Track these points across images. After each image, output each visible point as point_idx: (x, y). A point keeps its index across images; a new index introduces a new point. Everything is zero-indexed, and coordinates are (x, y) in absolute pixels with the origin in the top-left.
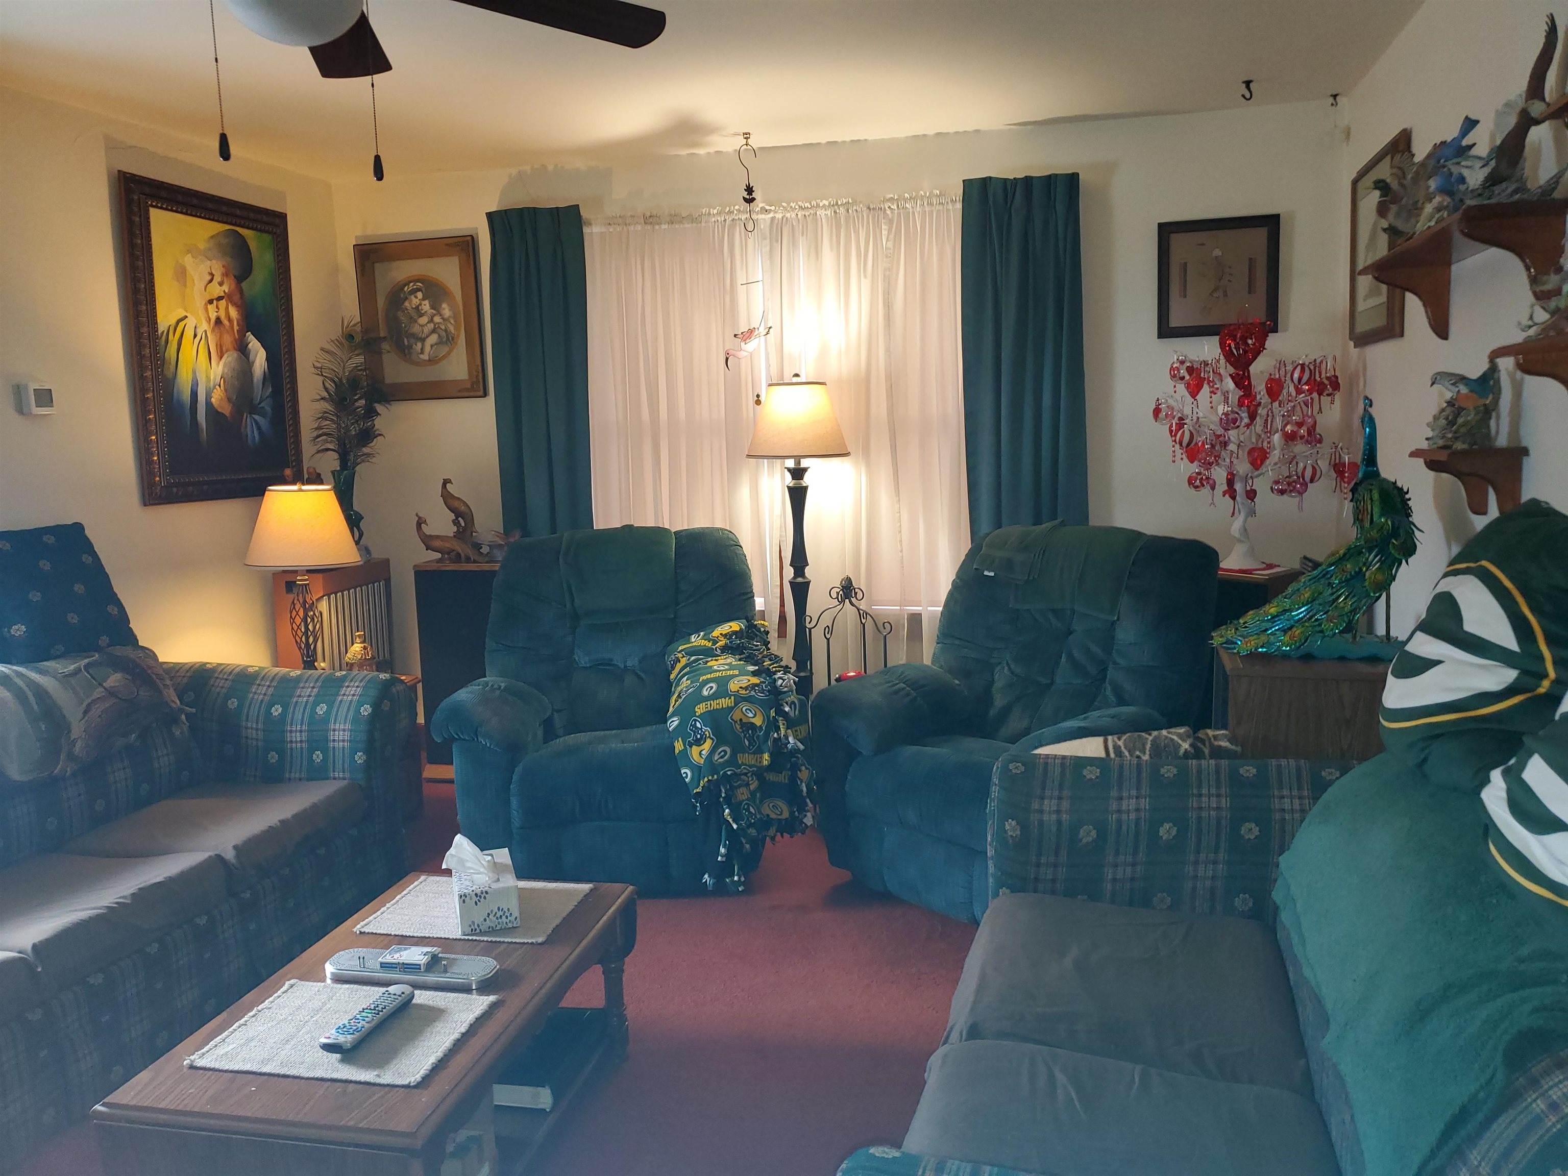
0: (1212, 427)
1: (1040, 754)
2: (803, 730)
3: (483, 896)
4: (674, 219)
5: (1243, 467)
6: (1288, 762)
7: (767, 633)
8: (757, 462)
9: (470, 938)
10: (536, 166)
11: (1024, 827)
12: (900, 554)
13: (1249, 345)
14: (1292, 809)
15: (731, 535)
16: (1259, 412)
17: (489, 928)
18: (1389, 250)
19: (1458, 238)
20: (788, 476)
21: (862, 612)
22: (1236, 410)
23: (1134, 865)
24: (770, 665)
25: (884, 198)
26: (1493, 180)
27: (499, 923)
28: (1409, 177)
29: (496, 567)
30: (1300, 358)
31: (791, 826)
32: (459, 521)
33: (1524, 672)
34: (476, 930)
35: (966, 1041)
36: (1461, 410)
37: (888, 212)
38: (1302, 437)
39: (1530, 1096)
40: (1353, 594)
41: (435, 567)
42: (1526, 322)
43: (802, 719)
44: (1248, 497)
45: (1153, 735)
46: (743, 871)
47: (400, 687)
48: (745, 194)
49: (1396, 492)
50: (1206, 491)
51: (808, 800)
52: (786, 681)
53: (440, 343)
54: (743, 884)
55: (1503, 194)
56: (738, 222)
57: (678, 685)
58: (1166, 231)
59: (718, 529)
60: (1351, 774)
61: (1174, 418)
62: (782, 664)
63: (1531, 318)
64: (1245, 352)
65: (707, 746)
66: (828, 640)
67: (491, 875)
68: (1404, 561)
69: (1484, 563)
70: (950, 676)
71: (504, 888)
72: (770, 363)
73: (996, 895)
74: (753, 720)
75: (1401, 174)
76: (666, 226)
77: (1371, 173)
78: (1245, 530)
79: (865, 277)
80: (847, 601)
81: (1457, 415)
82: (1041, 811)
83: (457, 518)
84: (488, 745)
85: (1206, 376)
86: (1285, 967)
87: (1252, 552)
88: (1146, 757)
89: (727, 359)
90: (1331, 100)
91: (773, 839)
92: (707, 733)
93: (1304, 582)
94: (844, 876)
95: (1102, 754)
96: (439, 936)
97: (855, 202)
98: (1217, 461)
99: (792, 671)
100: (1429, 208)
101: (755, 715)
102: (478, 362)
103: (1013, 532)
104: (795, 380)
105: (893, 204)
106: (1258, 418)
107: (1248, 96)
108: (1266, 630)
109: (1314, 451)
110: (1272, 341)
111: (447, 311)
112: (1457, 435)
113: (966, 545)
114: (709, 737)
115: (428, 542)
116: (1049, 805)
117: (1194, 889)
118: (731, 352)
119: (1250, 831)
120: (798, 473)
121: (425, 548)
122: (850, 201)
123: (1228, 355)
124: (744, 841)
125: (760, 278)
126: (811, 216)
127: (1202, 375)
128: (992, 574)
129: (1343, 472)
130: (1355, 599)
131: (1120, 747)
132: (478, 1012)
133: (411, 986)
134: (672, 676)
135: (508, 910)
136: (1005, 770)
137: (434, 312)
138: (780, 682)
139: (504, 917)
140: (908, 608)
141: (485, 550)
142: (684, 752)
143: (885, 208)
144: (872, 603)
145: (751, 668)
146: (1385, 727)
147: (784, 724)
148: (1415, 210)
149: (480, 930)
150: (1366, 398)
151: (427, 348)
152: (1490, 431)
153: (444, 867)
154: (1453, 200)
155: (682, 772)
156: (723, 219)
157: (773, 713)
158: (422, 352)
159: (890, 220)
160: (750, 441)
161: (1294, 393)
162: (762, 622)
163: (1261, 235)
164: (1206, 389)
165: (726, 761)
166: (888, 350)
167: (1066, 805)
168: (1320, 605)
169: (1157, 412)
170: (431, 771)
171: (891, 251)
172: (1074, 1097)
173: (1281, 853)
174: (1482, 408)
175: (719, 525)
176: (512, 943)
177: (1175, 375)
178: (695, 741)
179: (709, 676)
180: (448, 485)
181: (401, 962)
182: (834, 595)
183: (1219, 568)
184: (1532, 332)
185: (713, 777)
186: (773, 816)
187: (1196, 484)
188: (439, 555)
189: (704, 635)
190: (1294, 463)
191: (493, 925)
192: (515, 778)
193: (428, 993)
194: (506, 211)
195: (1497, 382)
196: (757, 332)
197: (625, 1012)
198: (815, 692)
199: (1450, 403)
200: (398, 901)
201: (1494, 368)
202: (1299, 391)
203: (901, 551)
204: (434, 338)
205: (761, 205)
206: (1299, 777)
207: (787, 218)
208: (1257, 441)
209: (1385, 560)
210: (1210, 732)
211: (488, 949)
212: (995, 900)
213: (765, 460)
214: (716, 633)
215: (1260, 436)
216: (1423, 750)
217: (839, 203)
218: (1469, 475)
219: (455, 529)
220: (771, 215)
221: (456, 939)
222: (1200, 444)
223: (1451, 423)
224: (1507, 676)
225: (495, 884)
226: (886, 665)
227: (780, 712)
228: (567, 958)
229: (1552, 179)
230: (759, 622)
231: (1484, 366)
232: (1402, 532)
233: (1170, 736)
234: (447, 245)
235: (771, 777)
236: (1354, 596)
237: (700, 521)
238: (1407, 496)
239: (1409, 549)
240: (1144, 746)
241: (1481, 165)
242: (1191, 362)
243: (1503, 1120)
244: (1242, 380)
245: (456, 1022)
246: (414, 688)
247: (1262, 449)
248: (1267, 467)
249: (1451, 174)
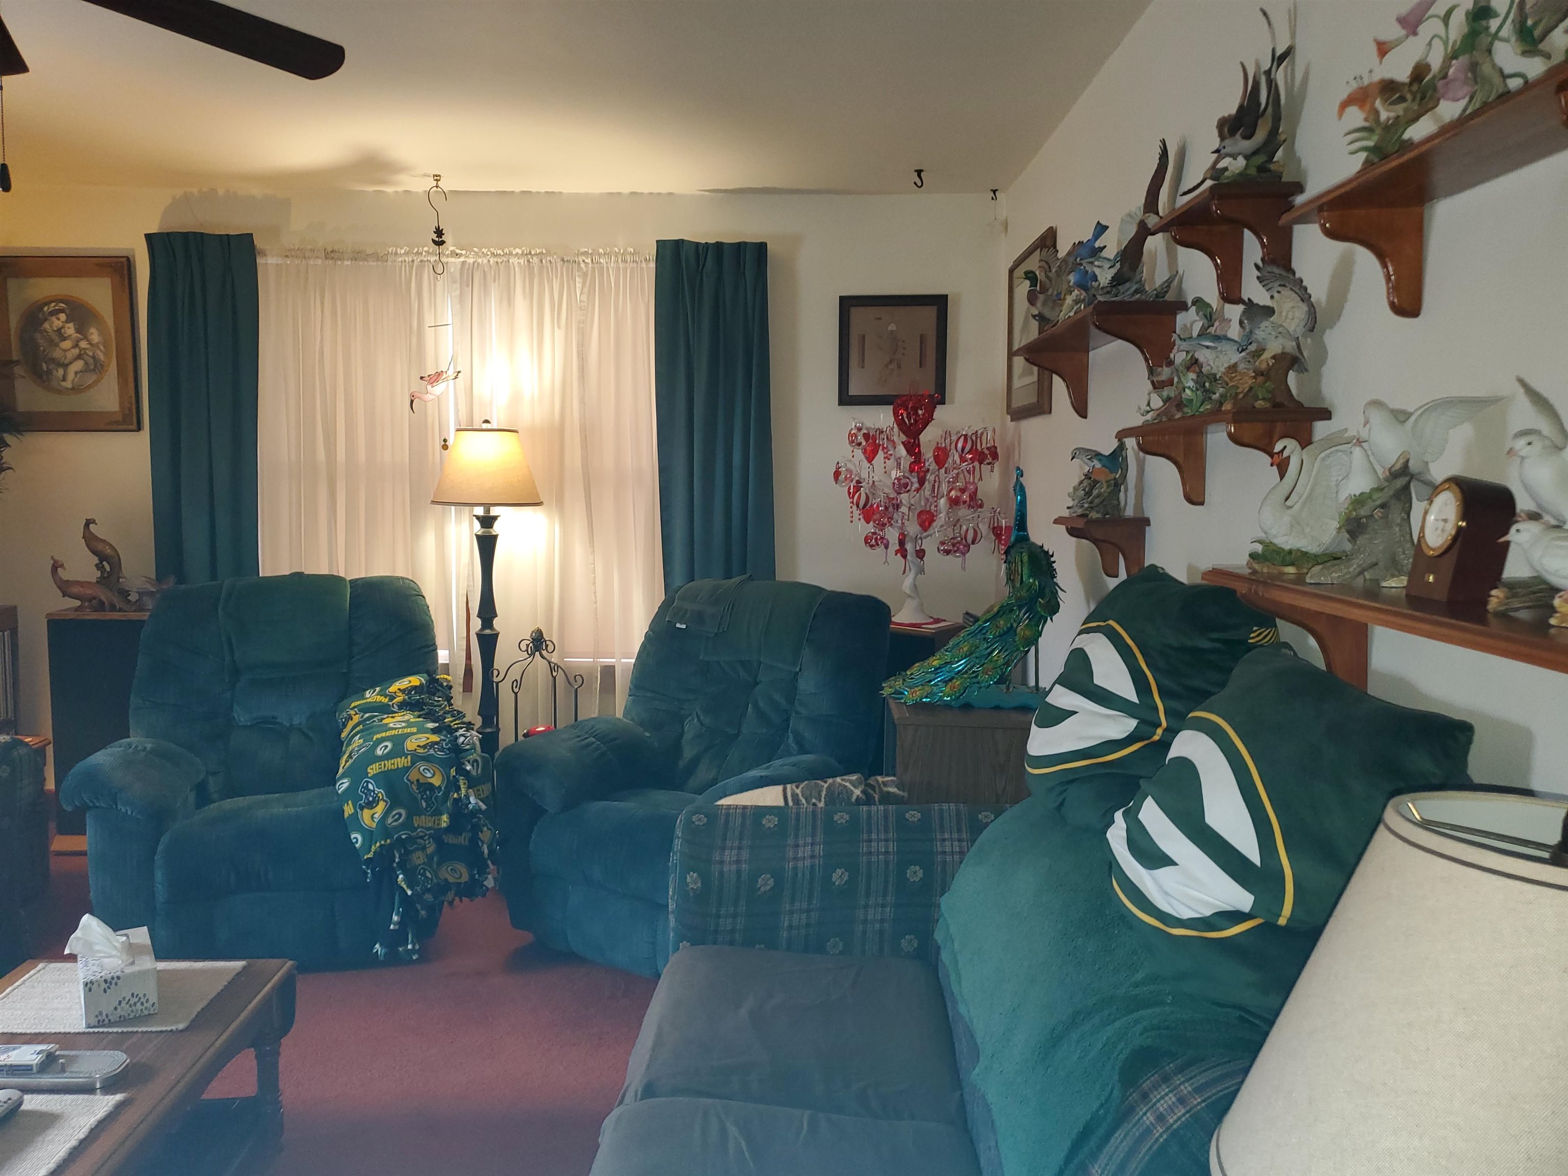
0: (886, 490)
1: (722, 805)
2: (486, 789)
3: (114, 982)
4: (358, 256)
5: (913, 528)
6: (949, 806)
7: (450, 688)
8: (443, 508)
9: (96, 1030)
10: (204, 190)
11: (705, 878)
12: (595, 606)
13: (919, 415)
14: (952, 851)
15: (412, 584)
16: (928, 478)
17: (120, 1017)
18: (1039, 334)
19: (1094, 331)
20: (477, 525)
21: (552, 665)
22: (906, 475)
23: (808, 911)
24: (452, 722)
25: (578, 251)
26: (1118, 280)
27: (132, 1011)
28: (1054, 270)
29: (145, 616)
30: (963, 429)
31: (471, 890)
32: (103, 566)
33: (1142, 722)
34: (104, 1020)
35: (641, 1100)
36: (1096, 482)
37: (583, 265)
38: (965, 502)
39: (1142, 1110)
40: (1005, 648)
41: (72, 615)
42: (1145, 408)
43: (486, 777)
44: (918, 557)
45: (828, 783)
46: (418, 938)
47: (23, 751)
48: (434, 236)
49: (1042, 555)
50: (880, 550)
51: (489, 862)
52: (470, 738)
53: (86, 370)
54: (417, 952)
55: (1127, 293)
56: (426, 263)
57: (349, 744)
58: (847, 304)
59: (398, 578)
60: (1006, 816)
61: (852, 481)
62: (465, 720)
63: (1149, 404)
64: (916, 421)
65: (380, 809)
66: (516, 694)
67: (124, 957)
68: (1049, 618)
69: (1111, 622)
70: (641, 729)
71: (139, 972)
72: (459, 407)
73: (677, 949)
74: (431, 781)
75: (1046, 265)
76: (349, 263)
77: (1023, 264)
78: (915, 587)
79: (559, 328)
80: (537, 653)
81: (1092, 488)
82: (722, 862)
83: (101, 562)
84: (129, 813)
85: (881, 443)
86: (945, 1002)
87: (921, 608)
88: (821, 805)
89: (412, 402)
90: (992, 194)
91: (451, 903)
92: (380, 795)
93: (963, 637)
94: (527, 937)
95: (781, 803)
96: (58, 1031)
97: (549, 253)
98: (889, 522)
99: (476, 728)
100: (1069, 300)
101: (434, 775)
102: (132, 393)
103: (704, 584)
104: (485, 426)
105: (588, 258)
106: (927, 483)
107: (919, 184)
108: (930, 681)
109: (976, 515)
110: (940, 413)
111: (95, 336)
112: (1091, 505)
113: (660, 597)
114: (383, 799)
115: (65, 588)
116: (729, 855)
117: (864, 932)
118: (416, 395)
119: (915, 873)
120: (487, 521)
121: (61, 595)
122: (544, 252)
123: (900, 423)
124: (419, 907)
125: (450, 322)
126: (504, 263)
127: (877, 442)
128: (684, 626)
129: (1001, 534)
130: (1006, 653)
131: (797, 795)
132: (101, 1113)
133: (19, 1090)
134: (343, 735)
135: (145, 995)
136: (689, 822)
137: (80, 336)
138: (462, 739)
139: (139, 1004)
140: (601, 660)
141: (133, 597)
142: (355, 816)
143: (579, 262)
144: (563, 655)
145: (431, 725)
146: (1030, 773)
147: (464, 784)
148: (1058, 300)
149: (109, 1020)
150: (1018, 468)
151: (71, 376)
152: (1119, 503)
153: (67, 952)
154: (1088, 295)
155: (352, 836)
156: (410, 260)
157: (453, 772)
158: (64, 379)
159: (584, 273)
160: (436, 486)
161: (958, 462)
162: (446, 676)
163: (930, 313)
164: (881, 454)
165: (402, 824)
166: (582, 401)
167: (745, 854)
168: (977, 658)
169: (837, 474)
170: (61, 843)
171: (585, 304)
172: (745, 1148)
173: (942, 895)
174: (1112, 482)
175: (400, 573)
176: (146, 1032)
177: (853, 441)
178: (366, 804)
179: (383, 735)
180: (92, 526)
181: (9, 1063)
182: (524, 647)
183: (891, 622)
184: (1149, 417)
185: (386, 841)
186: (451, 880)
187: (871, 543)
188: (78, 603)
189: (380, 691)
190: (958, 525)
191: (123, 1013)
192: (160, 848)
193: (41, 1097)
194: (168, 234)
195: (1125, 459)
196: (445, 376)
197: (280, 1098)
198: (501, 748)
199: (1087, 476)
200: (8, 994)
201: (1121, 447)
202: (963, 460)
203: (596, 603)
204: (78, 365)
205: (452, 248)
206: (959, 822)
207: (478, 263)
208: (926, 505)
209: (1033, 617)
210: (880, 779)
211: (117, 1042)
212: (675, 954)
213: (453, 508)
214: (393, 688)
215: (928, 500)
216: (1061, 793)
217: (533, 253)
218: (1104, 541)
219: (99, 574)
220: (462, 259)
221: (79, 1033)
222: (875, 506)
223: (1088, 494)
224: (1128, 725)
225: (130, 967)
226: (576, 720)
227: (461, 771)
228: (214, 1043)
229: (1165, 282)
230: (442, 676)
231: (1115, 444)
232: (1047, 591)
233: (844, 783)
234: (97, 265)
235: (450, 839)
236: (1006, 651)
237: (379, 569)
238: (1052, 559)
239: (1053, 608)
240: (820, 795)
241: (1109, 266)
242: (867, 429)
243: (1120, 1134)
244: (913, 448)
245: (73, 1128)
246: (41, 752)
247: (929, 512)
248: (934, 529)
249: (1087, 272)
